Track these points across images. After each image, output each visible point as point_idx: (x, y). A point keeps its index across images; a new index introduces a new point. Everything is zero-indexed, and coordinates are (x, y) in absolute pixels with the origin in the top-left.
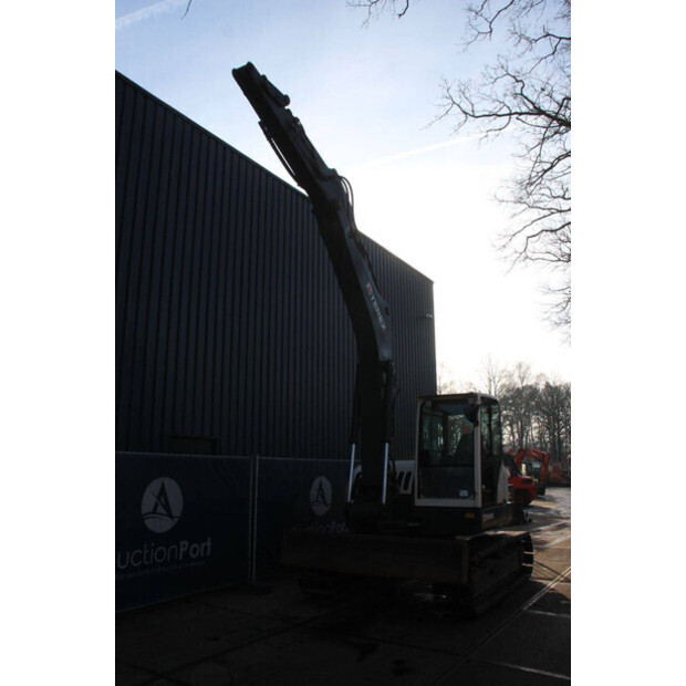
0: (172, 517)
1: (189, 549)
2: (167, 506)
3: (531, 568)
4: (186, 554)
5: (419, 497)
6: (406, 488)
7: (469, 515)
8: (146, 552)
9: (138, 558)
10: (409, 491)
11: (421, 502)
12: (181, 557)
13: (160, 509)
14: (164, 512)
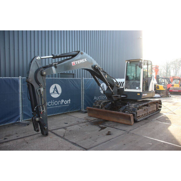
0: (59, 94)
2: (57, 91)
3: (161, 109)
4: (63, 103)
5: (125, 89)
6: (122, 86)
7: (138, 94)
8: (52, 102)
10: (123, 87)
11: (126, 90)
12: (62, 104)
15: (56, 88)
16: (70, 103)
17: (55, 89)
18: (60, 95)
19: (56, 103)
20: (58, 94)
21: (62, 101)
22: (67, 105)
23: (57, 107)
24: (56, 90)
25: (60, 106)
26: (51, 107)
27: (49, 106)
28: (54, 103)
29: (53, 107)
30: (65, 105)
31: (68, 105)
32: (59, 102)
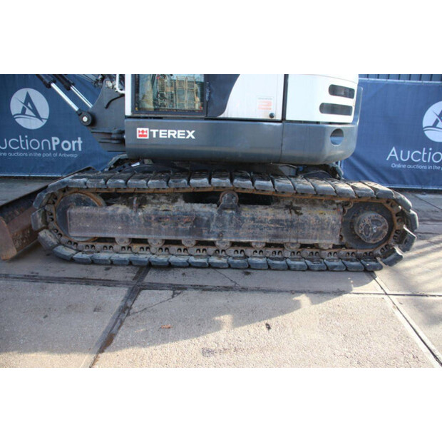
0: (41, 119)
1: (60, 144)
2: (34, 110)
4: (58, 147)
8: (21, 141)
9: (15, 144)
12: (54, 149)
13: (28, 112)
14: (32, 114)
15: (28, 99)
16: (80, 149)
17: (26, 103)
18: (45, 121)
19: (35, 144)
20: (38, 120)
21: (55, 141)
22: (71, 155)
23: (39, 155)
24: (29, 105)
25: (50, 155)
26: (20, 154)
27: (13, 151)
28: (29, 144)
29: (26, 155)
30: (65, 155)
31: (75, 156)
32: (46, 143)
